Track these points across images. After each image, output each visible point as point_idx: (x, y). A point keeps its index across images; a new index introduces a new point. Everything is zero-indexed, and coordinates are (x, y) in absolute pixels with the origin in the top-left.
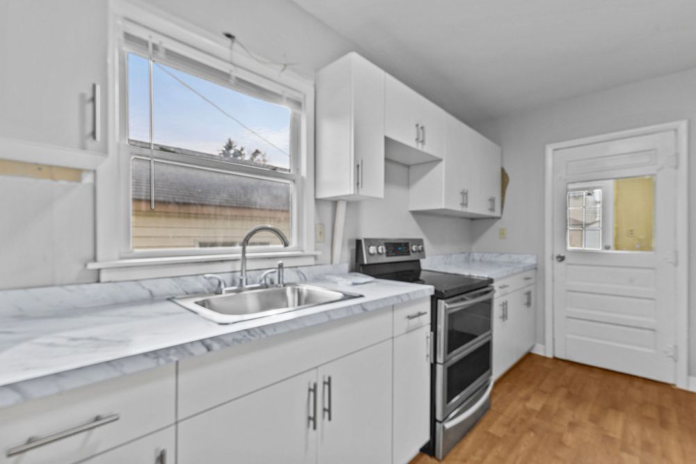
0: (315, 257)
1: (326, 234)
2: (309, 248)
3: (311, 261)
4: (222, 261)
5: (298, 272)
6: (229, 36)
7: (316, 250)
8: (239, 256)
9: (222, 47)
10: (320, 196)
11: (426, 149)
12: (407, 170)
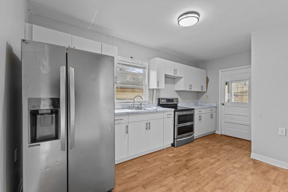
0: (149, 102)
1: (151, 97)
2: (147, 100)
3: (148, 103)
4: (130, 102)
5: (145, 105)
6: (131, 57)
7: (149, 100)
8: (133, 101)
9: (130, 60)
10: (150, 88)
11: (177, 75)
12: (174, 79)
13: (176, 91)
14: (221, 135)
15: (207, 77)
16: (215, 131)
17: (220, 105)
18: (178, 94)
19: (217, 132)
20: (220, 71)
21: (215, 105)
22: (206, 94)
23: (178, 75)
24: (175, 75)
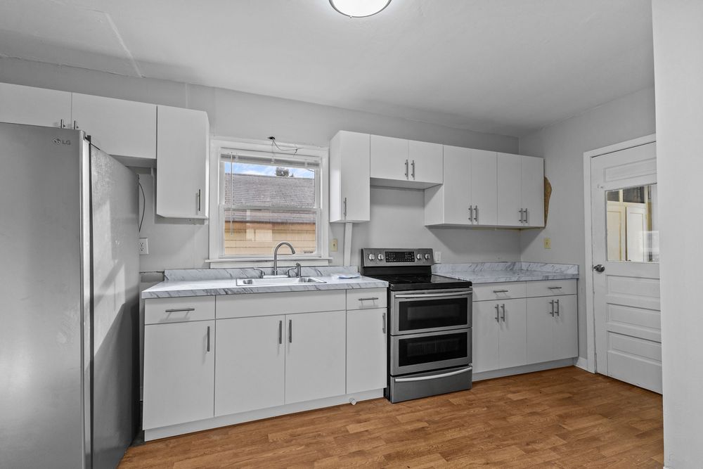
0: (330, 261)
1: (337, 245)
2: (325, 255)
3: (326, 263)
4: (266, 261)
5: (316, 270)
6: (271, 138)
7: (330, 256)
9: (267, 145)
10: (331, 221)
11: (418, 179)
12: (422, 192)
13: (431, 227)
14: (597, 374)
15: (545, 179)
16: (576, 359)
17: (589, 273)
18: (437, 235)
19: (582, 364)
20: (587, 155)
21: (572, 271)
22: (543, 234)
23: (421, 178)
24: (411, 179)
